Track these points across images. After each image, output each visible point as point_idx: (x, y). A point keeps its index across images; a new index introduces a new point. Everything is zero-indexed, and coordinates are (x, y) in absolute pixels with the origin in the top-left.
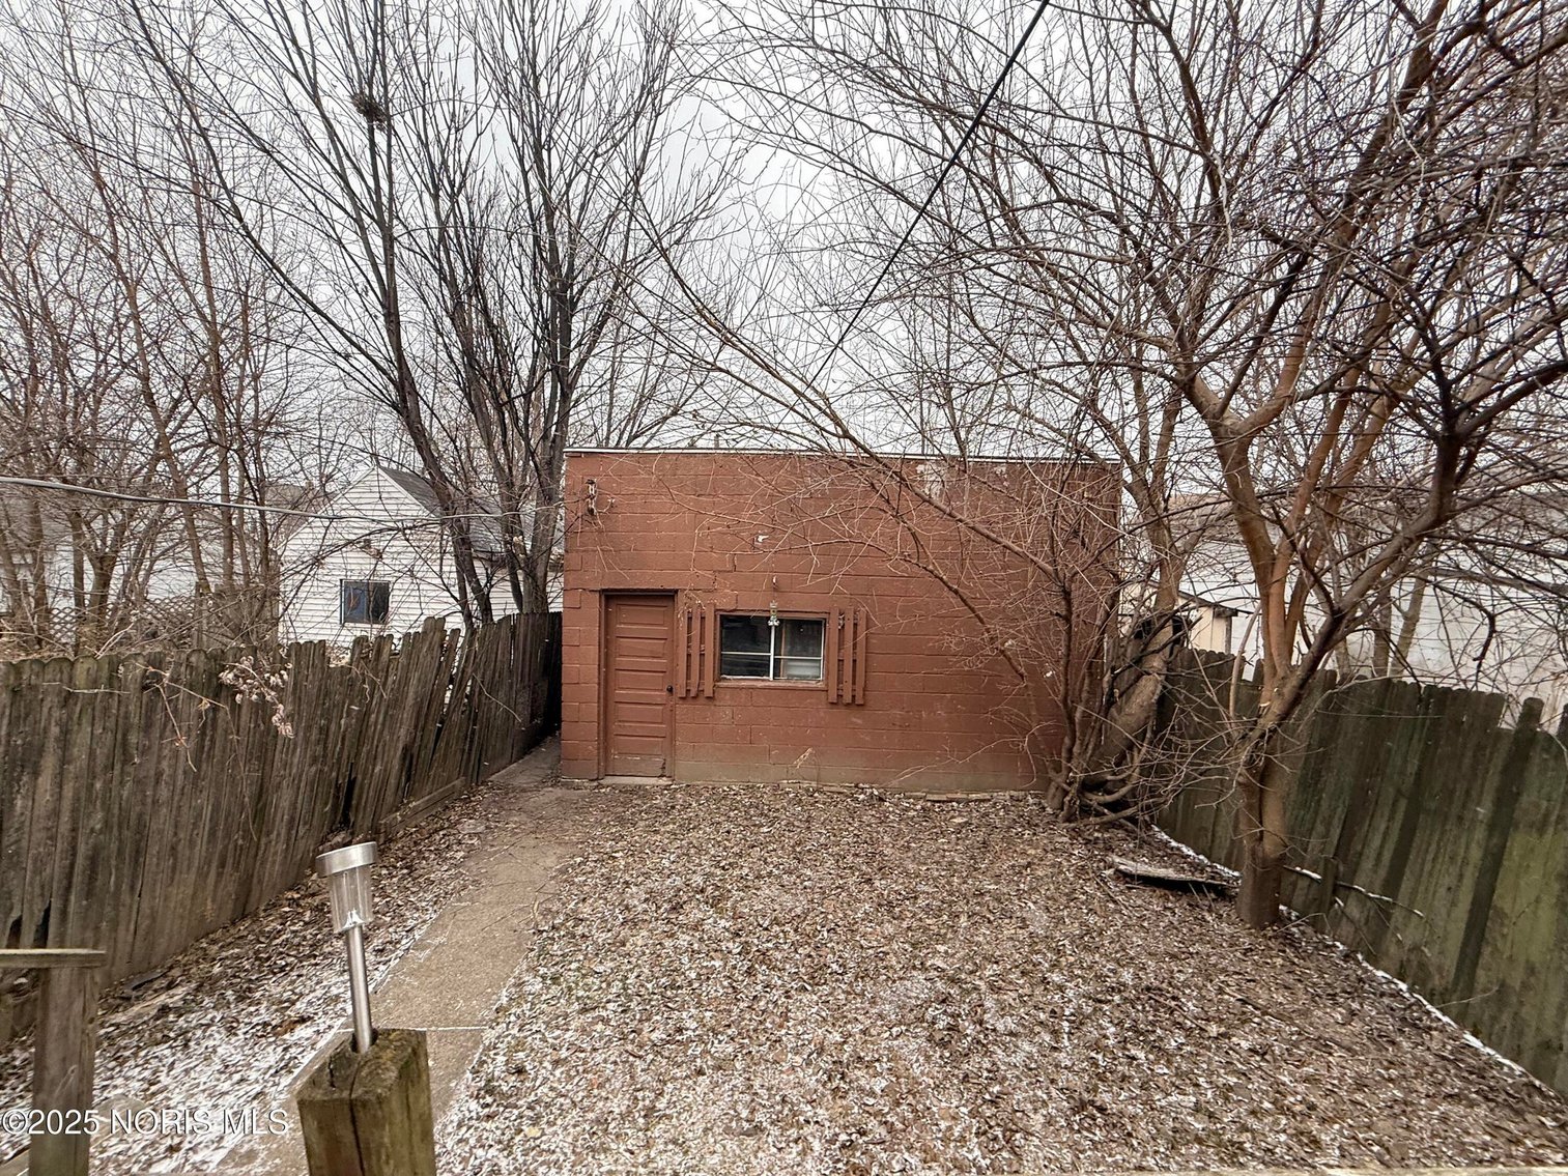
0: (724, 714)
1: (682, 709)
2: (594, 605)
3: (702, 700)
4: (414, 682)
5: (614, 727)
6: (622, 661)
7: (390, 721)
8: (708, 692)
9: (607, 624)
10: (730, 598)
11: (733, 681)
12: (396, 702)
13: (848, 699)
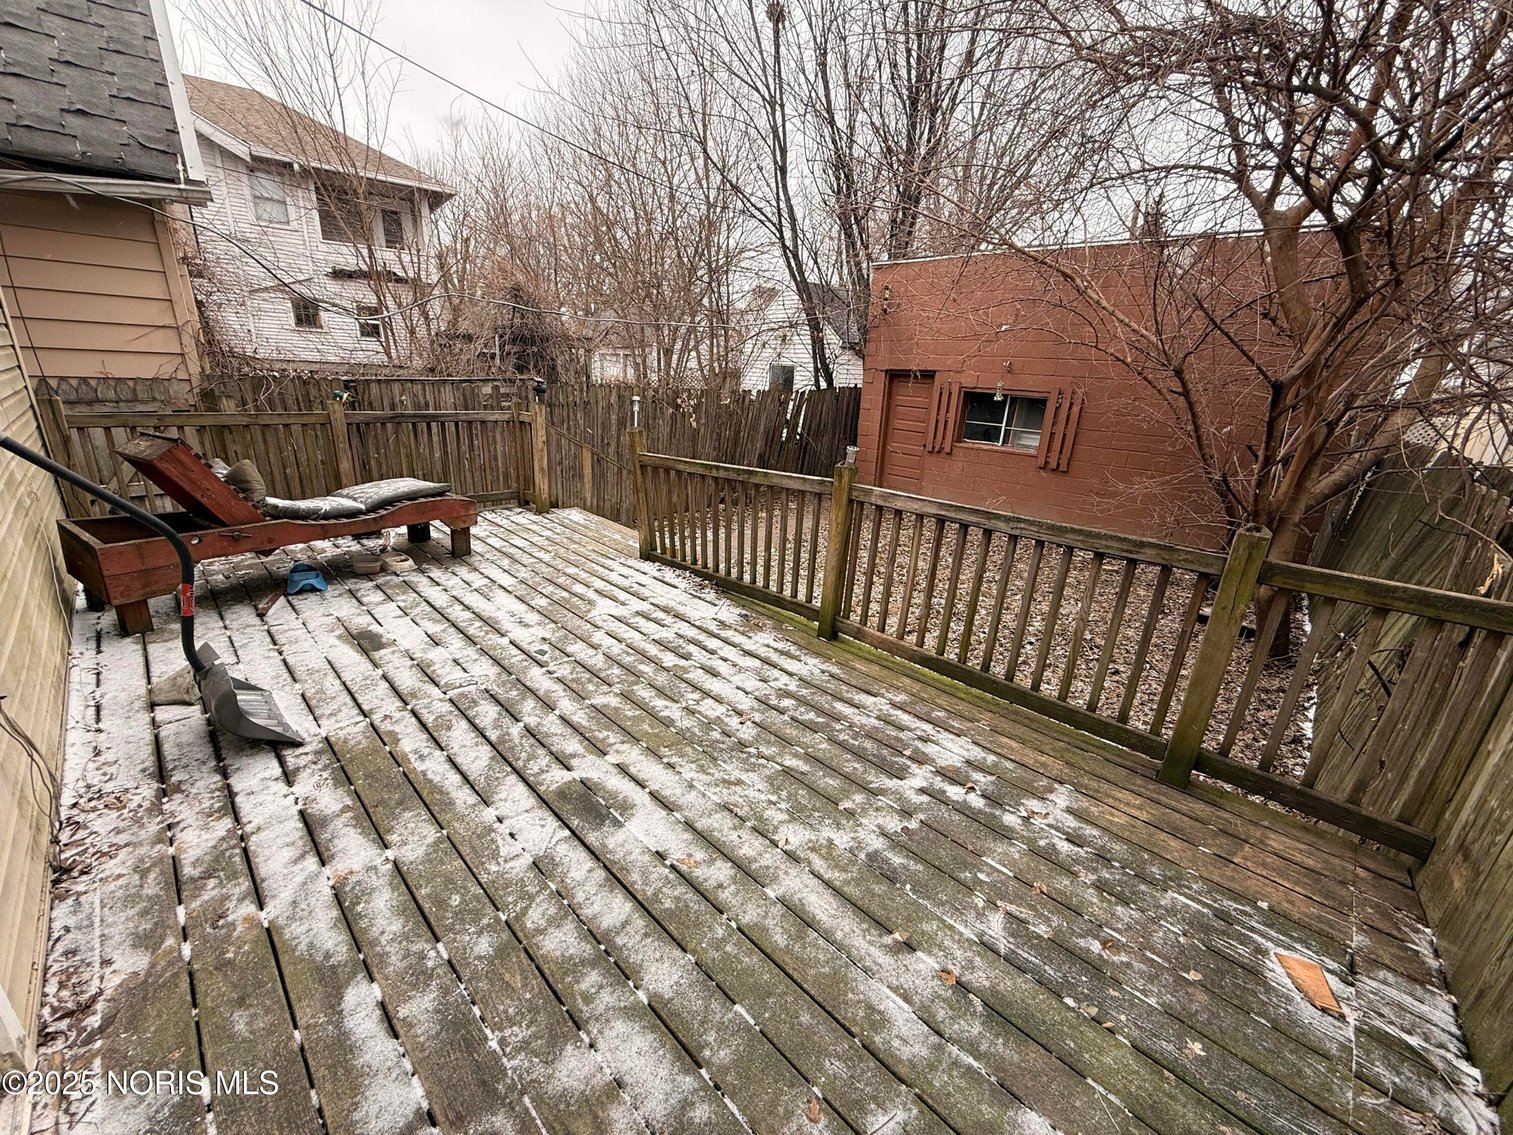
0: (957, 466)
1: (930, 460)
2: (881, 381)
3: (943, 454)
4: (763, 418)
5: (888, 470)
6: (897, 423)
7: (751, 438)
8: (947, 449)
9: (889, 394)
10: (971, 380)
11: (970, 443)
12: (754, 428)
13: (1053, 465)
